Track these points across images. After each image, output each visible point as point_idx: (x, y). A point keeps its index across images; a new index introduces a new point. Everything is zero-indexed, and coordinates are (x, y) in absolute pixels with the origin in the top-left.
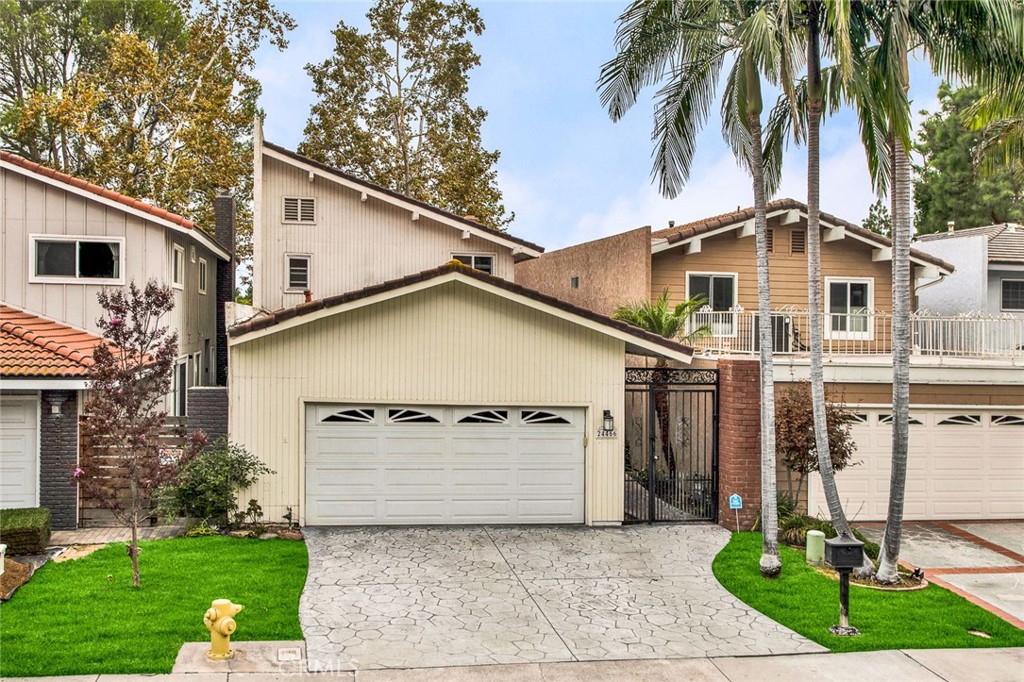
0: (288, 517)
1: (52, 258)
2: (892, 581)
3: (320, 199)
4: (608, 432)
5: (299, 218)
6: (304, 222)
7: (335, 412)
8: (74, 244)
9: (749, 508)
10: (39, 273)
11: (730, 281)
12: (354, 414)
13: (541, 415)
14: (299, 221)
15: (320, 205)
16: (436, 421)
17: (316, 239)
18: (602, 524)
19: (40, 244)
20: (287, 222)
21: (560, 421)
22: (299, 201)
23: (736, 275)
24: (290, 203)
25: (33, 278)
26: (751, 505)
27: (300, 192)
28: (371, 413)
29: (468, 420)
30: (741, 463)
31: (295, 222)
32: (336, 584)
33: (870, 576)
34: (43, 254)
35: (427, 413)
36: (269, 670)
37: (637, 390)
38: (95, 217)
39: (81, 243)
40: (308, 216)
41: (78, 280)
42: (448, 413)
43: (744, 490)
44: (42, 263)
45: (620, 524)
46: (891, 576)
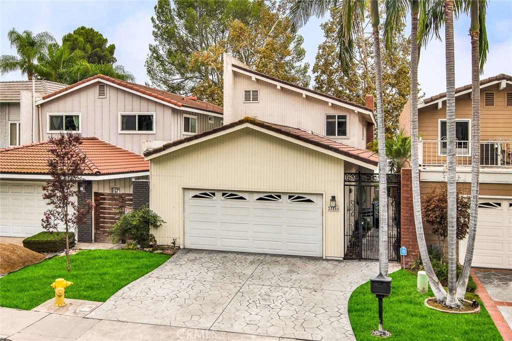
0: (174, 243)
1: (128, 123)
2: (453, 306)
3: (261, 90)
4: (334, 208)
5: (251, 99)
6: (254, 102)
7: (197, 193)
8: (135, 116)
9: (412, 255)
10: (123, 129)
11: (466, 124)
12: (205, 194)
13: (299, 198)
14: (251, 101)
15: (261, 94)
16: (245, 199)
17: (259, 109)
18: (331, 258)
19: (123, 116)
20: (246, 102)
21: (309, 201)
22: (251, 92)
23: (470, 120)
24: (247, 92)
25: (120, 132)
26: (414, 254)
27: (252, 87)
28: (214, 194)
29: (261, 199)
30: (407, 228)
31: (249, 102)
32: (157, 277)
33: (443, 302)
34: (125, 121)
35: (241, 195)
36: (72, 315)
37: (368, 186)
38: (144, 104)
39: (138, 116)
40: (256, 99)
41: (137, 132)
42: (251, 195)
43: (409, 245)
44: (124, 125)
45: (342, 259)
46: (452, 303)
